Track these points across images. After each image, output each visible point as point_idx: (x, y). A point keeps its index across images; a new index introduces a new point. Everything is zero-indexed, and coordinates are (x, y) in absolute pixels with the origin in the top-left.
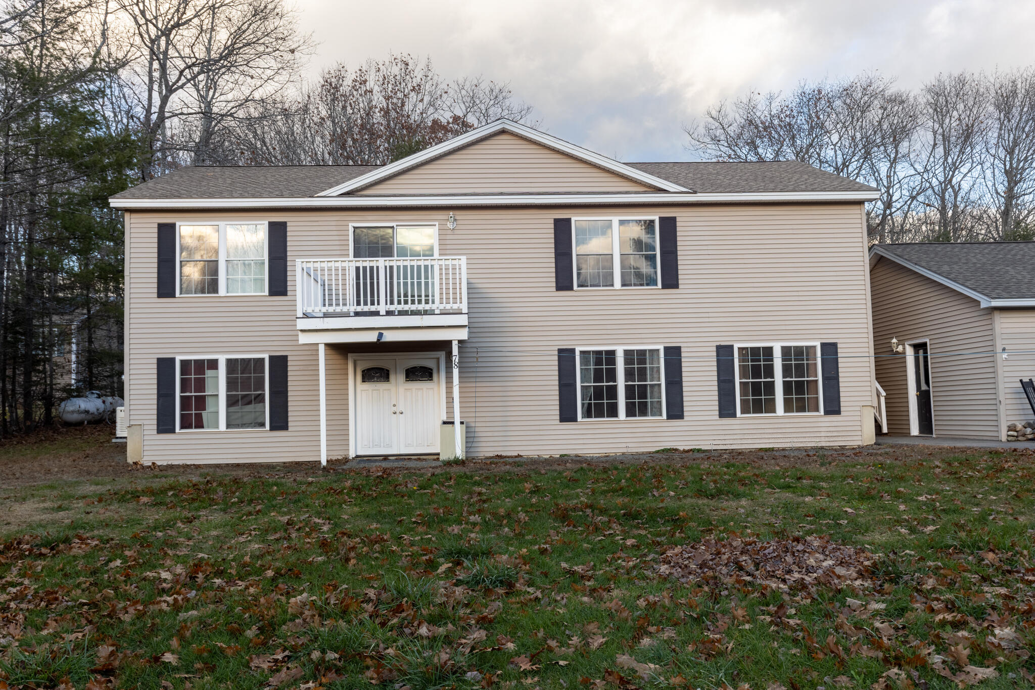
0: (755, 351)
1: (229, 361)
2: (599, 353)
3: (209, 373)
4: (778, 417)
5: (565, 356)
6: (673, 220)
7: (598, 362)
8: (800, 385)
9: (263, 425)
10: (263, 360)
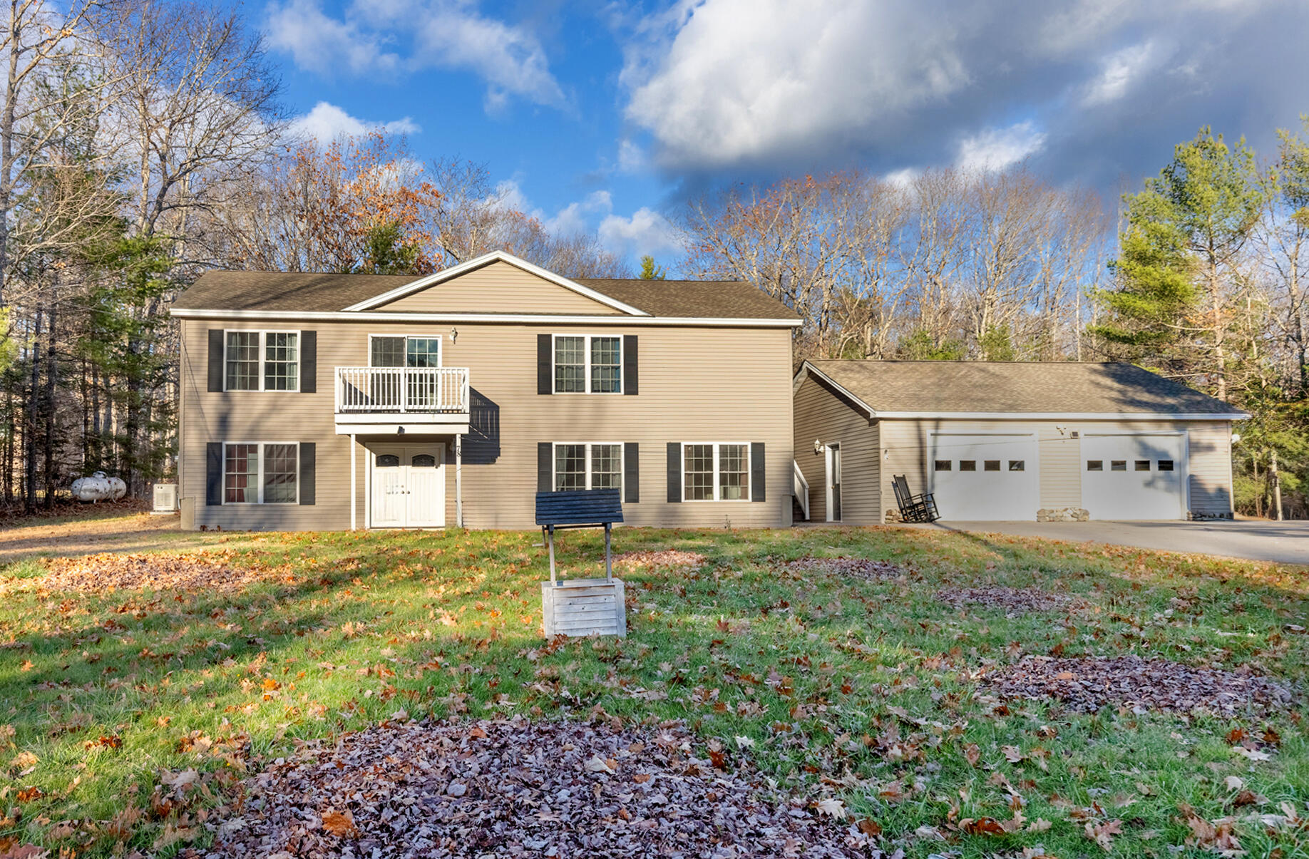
0: (698, 448)
1: (266, 446)
2: (571, 447)
3: (250, 456)
4: (715, 503)
5: (544, 449)
6: (636, 338)
7: (571, 454)
8: (733, 477)
9: (294, 500)
10: (295, 446)
